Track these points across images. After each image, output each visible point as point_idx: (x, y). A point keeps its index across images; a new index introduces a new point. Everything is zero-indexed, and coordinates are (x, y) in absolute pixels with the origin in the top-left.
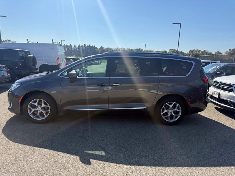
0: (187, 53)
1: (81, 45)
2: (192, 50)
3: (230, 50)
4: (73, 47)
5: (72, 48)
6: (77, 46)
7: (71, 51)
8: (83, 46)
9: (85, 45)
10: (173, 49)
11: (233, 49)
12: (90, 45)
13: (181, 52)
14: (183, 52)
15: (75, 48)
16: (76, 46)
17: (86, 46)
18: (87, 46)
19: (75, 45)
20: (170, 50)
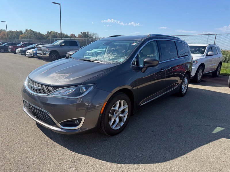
0: (45, 34)
2: (50, 32)
3: (81, 33)
10: (29, 30)
11: (83, 33)
13: (39, 33)
14: (41, 33)
20: (26, 30)
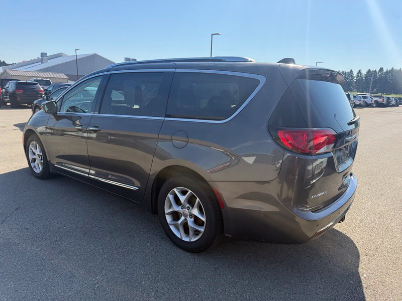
1: (372, 70)
4: (355, 74)
5: (352, 77)
6: (364, 72)
7: (351, 83)
8: (378, 71)
9: (381, 69)
12: (393, 68)
15: (358, 77)
16: (362, 72)
17: (385, 70)
18: (387, 71)
19: (360, 71)
